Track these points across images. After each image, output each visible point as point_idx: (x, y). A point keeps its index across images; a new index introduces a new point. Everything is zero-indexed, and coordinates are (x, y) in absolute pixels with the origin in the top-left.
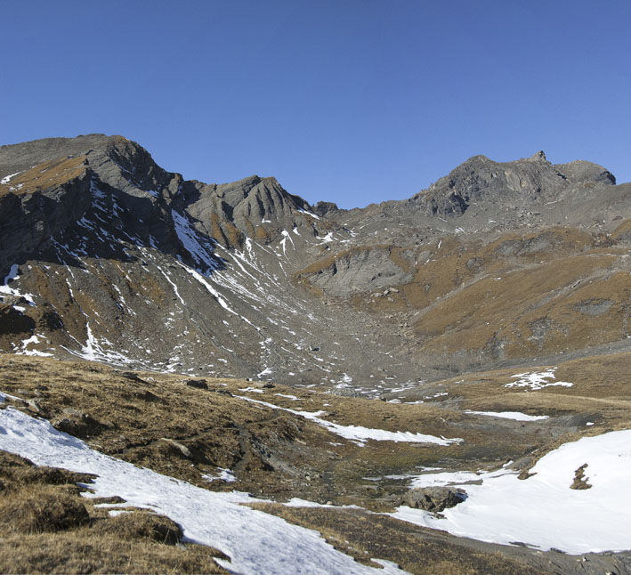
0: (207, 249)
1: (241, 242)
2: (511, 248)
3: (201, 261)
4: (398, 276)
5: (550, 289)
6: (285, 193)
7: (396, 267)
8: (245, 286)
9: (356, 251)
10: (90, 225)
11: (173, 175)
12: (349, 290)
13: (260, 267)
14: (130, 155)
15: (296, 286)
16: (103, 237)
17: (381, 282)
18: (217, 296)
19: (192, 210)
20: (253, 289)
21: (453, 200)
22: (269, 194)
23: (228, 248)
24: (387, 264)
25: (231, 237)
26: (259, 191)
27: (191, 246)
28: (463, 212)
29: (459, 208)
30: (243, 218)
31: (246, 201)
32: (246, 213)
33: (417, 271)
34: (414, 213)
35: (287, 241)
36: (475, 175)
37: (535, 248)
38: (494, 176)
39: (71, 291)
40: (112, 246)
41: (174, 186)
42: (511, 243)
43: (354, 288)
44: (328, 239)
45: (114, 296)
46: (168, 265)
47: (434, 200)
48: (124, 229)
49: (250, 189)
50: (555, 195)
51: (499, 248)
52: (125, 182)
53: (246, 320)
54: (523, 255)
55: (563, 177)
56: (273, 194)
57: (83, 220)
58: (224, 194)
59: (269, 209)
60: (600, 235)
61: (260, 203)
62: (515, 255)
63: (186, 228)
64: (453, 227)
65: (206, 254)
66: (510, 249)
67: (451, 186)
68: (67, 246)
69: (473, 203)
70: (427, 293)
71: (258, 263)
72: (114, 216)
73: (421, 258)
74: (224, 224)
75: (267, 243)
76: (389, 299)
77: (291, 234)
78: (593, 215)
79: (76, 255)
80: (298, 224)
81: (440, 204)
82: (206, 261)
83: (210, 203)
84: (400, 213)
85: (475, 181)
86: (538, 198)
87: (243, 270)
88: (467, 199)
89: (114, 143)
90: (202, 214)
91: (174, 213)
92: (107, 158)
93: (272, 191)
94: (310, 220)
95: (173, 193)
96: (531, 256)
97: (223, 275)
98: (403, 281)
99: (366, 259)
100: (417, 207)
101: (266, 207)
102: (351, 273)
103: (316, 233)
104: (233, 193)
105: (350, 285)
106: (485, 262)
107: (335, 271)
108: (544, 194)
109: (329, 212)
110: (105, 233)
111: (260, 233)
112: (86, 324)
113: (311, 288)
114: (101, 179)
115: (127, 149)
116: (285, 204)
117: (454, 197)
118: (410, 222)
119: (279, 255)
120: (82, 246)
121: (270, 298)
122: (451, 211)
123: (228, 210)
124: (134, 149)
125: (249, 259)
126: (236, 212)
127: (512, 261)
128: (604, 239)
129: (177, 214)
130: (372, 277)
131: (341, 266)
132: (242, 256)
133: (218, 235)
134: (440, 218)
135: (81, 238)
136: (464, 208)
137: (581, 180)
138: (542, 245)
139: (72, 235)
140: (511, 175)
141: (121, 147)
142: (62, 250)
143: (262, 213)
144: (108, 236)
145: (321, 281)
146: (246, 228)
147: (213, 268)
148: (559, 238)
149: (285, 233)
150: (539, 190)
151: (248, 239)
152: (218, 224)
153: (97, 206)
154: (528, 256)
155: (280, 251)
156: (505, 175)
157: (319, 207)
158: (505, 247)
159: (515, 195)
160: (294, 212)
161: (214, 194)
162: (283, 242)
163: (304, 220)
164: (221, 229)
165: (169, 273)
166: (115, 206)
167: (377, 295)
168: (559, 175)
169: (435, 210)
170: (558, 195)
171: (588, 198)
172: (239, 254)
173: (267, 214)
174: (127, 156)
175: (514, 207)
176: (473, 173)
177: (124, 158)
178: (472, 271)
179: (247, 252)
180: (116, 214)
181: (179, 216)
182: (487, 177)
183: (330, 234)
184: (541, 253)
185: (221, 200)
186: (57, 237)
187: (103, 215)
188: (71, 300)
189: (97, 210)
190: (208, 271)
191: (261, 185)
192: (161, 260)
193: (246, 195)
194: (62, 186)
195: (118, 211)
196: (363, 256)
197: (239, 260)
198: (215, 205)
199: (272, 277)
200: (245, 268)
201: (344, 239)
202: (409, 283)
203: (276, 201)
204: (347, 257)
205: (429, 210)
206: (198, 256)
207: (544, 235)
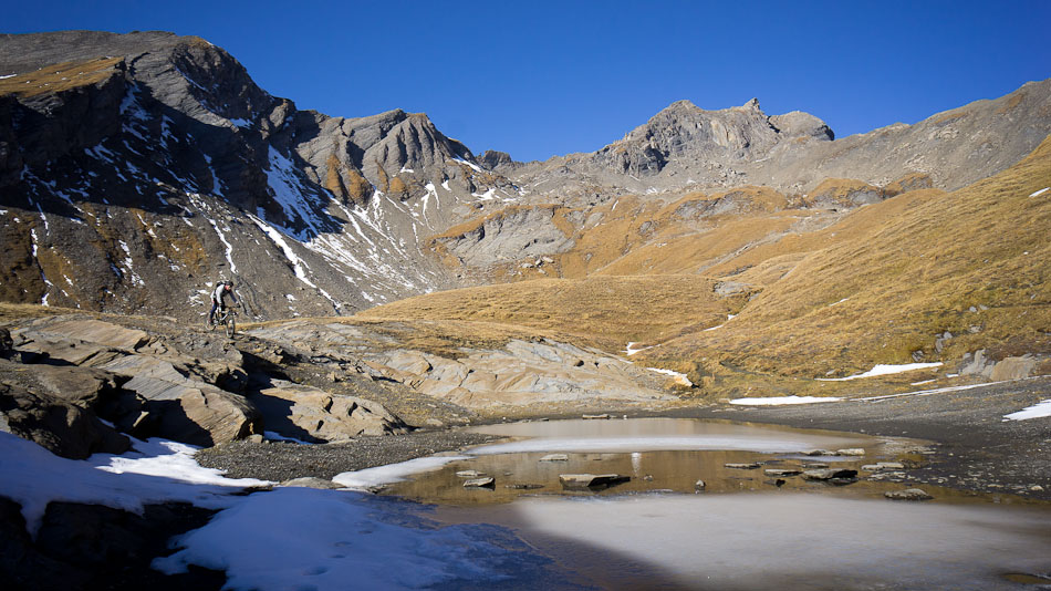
0: (311, 204)
1: (366, 196)
2: (693, 209)
3: (298, 218)
4: (557, 243)
5: (714, 256)
6: (439, 137)
7: (557, 232)
8: (353, 253)
9: (514, 210)
10: (108, 156)
11: (279, 102)
12: (493, 259)
13: (384, 229)
14: (211, 65)
15: (427, 254)
16: (128, 174)
17: (534, 250)
18: (295, 262)
19: (304, 151)
20: (362, 257)
21: (649, 154)
22: (415, 135)
23: (345, 202)
24: (547, 228)
25: (353, 189)
26: (402, 131)
27: (287, 197)
28: (660, 170)
29: (655, 165)
30: (375, 165)
31: (383, 142)
32: (380, 159)
33: (581, 236)
34: (602, 168)
35: (432, 197)
36: (677, 125)
37: (720, 210)
38: (699, 126)
39: (35, 247)
40: (138, 188)
41: (277, 116)
42: (694, 203)
43: (500, 257)
44: (487, 196)
45: (114, 258)
46: (229, 218)
47: (626, 154)
48: (171, 167)
49: (391, 127)
50: (764, 152)
51: (679, 210)
52: (192, 102)
53: (326, 294)
54: (705, 219)
55: (777, 131)
56: (422, 136)
57: (99, 148)
58: (353, 132)
59: (414, 154)
60: (796, 196)
61: (402, 146)
62: (697, 218)
63: (287, 173)
64: (646, 187)
65: (308, 208)
66: (690, 212)
67: (648, 138)
68: (53, 183)
69: (673, 158)
70: (587, 263)
71: (384, 224)
72: (160, 148)
73: (589, 221)
74: (347, 173)
75: (403, 199)
76: (540, 271)
77: (439, 188)
78: (801, 175)
79: (66, 197)
80: (451, 176)
81: (633, 159)
82: (306, 219)
83: (330, 141)
84: (586, 169)
85: (676, 132)
86: (746, 155)
87: (359, 231)
88: (667, 154)
89: (187, 47)
90: (317, 157)
91: (272, 152)
92: (169, 66)
93: (420, 131)
94: (468, 174)
95: (276, 125)
96: (714, 219)
97: (326, 237)
98: (562, 250)
99: (523, 221)
100: (607, 161)
101: (409, 152)
102: (501, 238)
103: (473, 188)
104: (365, 132)
105: (497, 253)
106: (659, 226)
107: (482, 236)
108: (751, 149)
109: (500, 164)
110: (133, 169)
111: (395, 185)
112: (43, 296)
113: (445, 257)
114: (155, 95)
115: (207, 57)
116: (436, 150)
117: (650, 151)
118: (594, 179)
119: (416, 215)
120: (83, 185)
121: (383, 269)
122: (646, 168)
123: (356, 154)
124: (218, 58)
125: (372, 218)
126: (368, 157)
127: (692, 225)
128: (798, 201)
129: (277, 154)
130: (526, 244)
131: (490, 230)
132: (363, 215)
133: (333, 185)
134: (631, 175)
135: (85, 173)
136: (662, 164)
137: (796, 135)
138: (729, 206)
139: (71, 168)
140: (717, 126)
141: (197, 53)
142: (42, 189)
143: (403, 160)
144: (136, 174)
145: (461, 249)
146: (376, 178)
147: (313, 228)
148: (749, 199)
149: (430, 187)
150: (747, 145)
151: (377, 192)
152: (338, 172)
153: (132, 131)
154: (711, 219)
155: (419, 210)
156: (710, 126)
157: (487, 157)
158: (686, 208)
159: (721, 150)
160: (447, 160)
161: (339, 130)
162: (425, 198)
163: (459, 171)
164: (340, 178)
165: (228, 229)
166: (166, 134)
167: (525, 265)
168: (773, 127)
169: (626, 166)
170: (768, 151)
171: (799, 156)
172: (360, 210)
173: (409, 161)
174: (206, 66)
175: (717, 165)
176: (675, 121)
177: (201, 69)
178: (644, 236)
179: (372, 209)
180: (164, 144)
181: (280, 156)
182: (690, 127)
183: (492, 191)
184: (727, 216)
185: (346, 139)
186: (36, 169)
187: (137, 144)
188: (30, 260)
189: (129, 136)
190: (304, 232)
191: (406, 124)
192: (218, 212)
193: (384, 134)
194: (59, 94)
195: (169, 140)
196: (520, 217)
197: (358, 219)
198: (338, 145)
199: (397, 242)
200: (362, 229)
201: (508, 197)
202: (569, 252)
203: (425, 145)
204: (500, 219)
205: (620, 165)
206: (295, 211)
207: (732, 195)
